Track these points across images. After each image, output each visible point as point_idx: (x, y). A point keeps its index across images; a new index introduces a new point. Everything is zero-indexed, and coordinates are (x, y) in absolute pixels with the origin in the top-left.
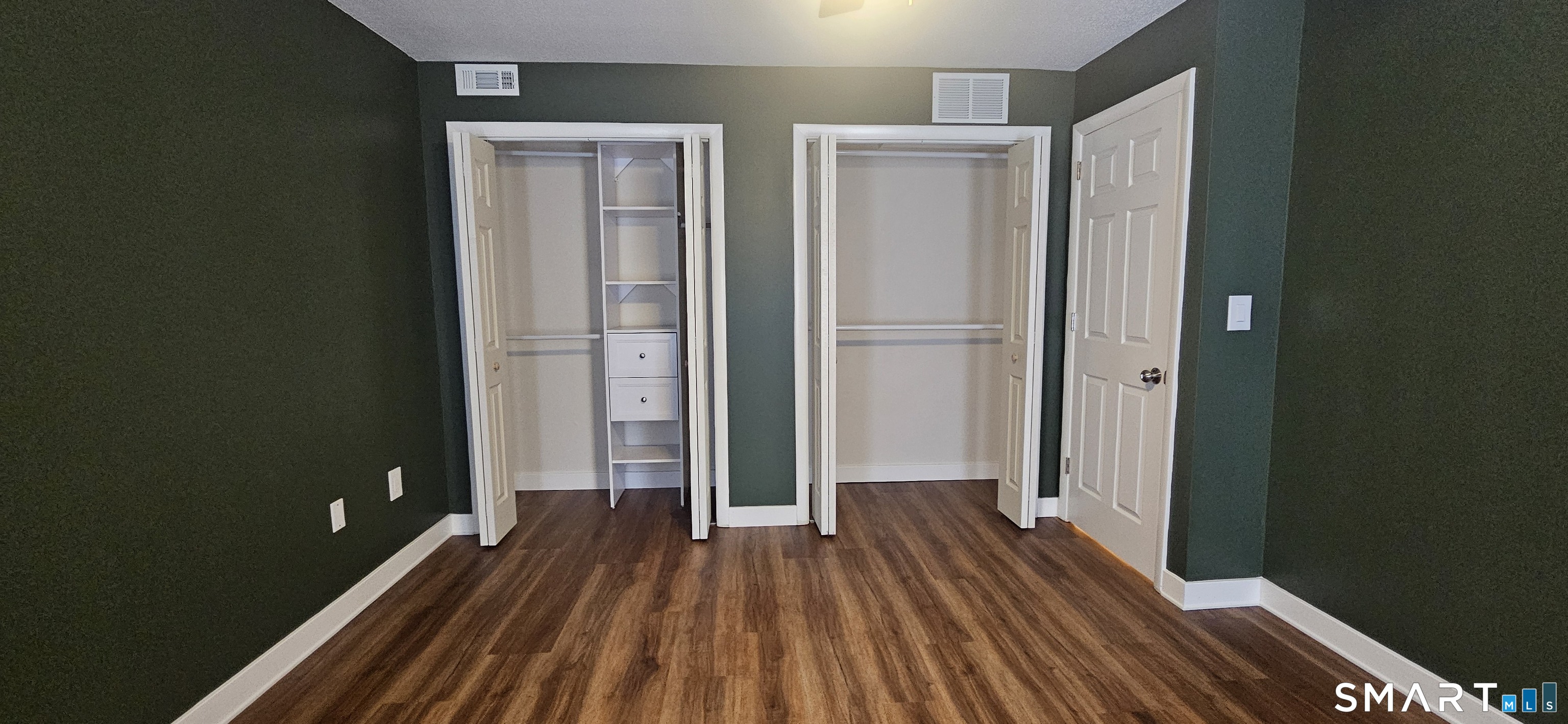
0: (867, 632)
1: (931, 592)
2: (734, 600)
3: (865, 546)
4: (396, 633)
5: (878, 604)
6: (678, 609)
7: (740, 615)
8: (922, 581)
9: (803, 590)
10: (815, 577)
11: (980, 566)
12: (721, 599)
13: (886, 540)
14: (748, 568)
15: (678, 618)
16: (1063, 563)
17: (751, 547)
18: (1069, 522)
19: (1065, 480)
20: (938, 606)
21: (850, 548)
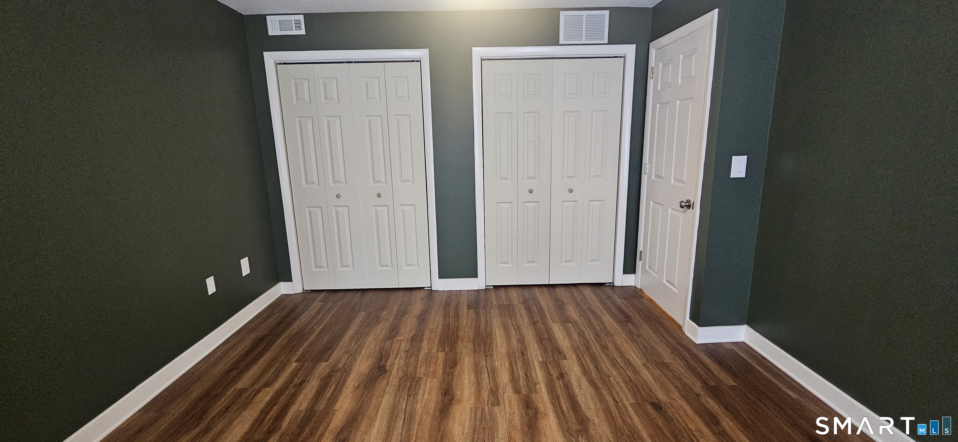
0: (507, 353)
1: (549, 331)
2: (434, 334)
3: (516, 302)
4: (246, 349)
5: (516, 337)
6: (402, 338)
7: (436, 342)
8: (545, 323)
9: (475, 329)
10: (483, 320)
11: (581, 315)
12: (427, 333)
13: (529, 299)
14: (446, 315)
15: (401, 344)
16: (631, 314)
17: (450, 302)
18: (641, 289)
19: (639, 264)
20: (551, 338)
21: (507, 303)
